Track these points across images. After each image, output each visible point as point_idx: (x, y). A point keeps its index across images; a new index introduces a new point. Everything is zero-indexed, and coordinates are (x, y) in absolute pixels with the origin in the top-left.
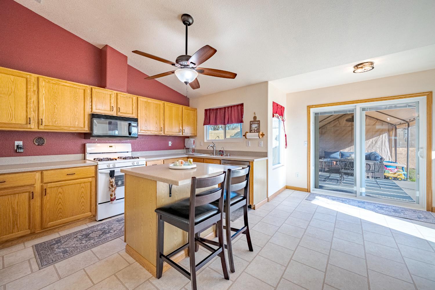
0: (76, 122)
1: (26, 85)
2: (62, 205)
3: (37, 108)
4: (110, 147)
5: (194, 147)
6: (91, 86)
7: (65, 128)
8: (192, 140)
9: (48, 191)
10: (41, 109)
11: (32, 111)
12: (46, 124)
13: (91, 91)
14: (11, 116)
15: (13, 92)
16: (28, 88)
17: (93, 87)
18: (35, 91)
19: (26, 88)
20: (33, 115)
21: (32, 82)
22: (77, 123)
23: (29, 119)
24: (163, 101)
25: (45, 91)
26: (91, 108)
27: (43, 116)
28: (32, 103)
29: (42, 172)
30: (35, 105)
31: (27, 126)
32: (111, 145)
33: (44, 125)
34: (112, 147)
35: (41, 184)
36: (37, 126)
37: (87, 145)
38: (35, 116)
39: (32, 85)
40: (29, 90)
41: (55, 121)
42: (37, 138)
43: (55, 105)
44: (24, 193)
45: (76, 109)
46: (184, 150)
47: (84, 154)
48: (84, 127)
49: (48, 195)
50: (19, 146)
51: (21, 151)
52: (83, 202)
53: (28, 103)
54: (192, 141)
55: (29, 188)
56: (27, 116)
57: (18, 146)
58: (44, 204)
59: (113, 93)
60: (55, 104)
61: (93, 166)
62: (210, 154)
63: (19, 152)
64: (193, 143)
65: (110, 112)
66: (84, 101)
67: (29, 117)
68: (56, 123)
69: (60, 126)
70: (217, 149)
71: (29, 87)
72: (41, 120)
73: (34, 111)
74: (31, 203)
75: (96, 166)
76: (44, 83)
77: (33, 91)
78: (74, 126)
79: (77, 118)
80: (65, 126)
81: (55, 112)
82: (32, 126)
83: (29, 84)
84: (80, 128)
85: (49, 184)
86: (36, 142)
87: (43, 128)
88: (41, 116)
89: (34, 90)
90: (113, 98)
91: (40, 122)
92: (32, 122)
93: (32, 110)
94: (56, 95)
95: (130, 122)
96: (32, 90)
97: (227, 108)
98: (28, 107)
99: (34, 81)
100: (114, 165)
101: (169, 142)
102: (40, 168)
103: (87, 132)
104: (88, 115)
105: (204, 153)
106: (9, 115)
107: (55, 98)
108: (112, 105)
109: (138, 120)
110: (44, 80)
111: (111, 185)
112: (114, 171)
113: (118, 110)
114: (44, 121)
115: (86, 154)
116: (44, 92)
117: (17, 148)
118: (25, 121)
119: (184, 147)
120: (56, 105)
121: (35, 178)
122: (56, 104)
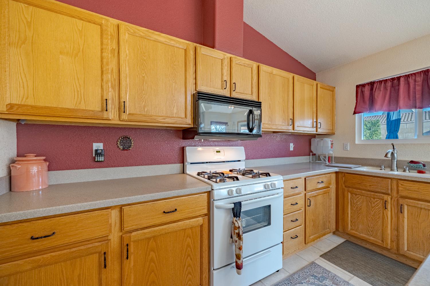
0: (174, 107)
1: (101, 38)
2: (156, 275)
3: (117, 81)
4: (217, 152)
5: (331, 152)
6: (195, 44)
7: (160, 119)
8: (328, 141)
9: (132, 249)
10: (123, 83)
11: (110, 86)
12: (131, 112)
13: (194, 53)
14: (78, 95)
15: (81, 50)
16: (104, 43)
17: (198, 45)
18: (114, 50)
19: (101, 44)
20: (111, 94)
21: (109, 33)
22: (175, 111)
23: (105, 101)
24: (292, 74)
25: (128, 50)
26: (196, 83)
27: (127, 97)
28: (110, 71)
29: (121, 208)
30: (115, 77)
31: (103, 115)
32: (218, 148)
33: (128, 114)
34: (219, 152)
35: (121, 234)
36: (118, 115)
37: (188, 149)
38: (115, 97)
39: (110, 37)
40: (104, 47)
41: (144, 107)
42: (122, 139)
43: (144, 77)
44: (91, 256)
45: (174, 84)
46: (309, 156)
47: (182, 164)
48: (186, 117)
49: (132, 257)
50: (98, 152)
51: (101, 159)
52: (189, 265)
53: (104, 72)
54: (330, 143)
55: (99, 244)
56: (102, 97)
57: (96, 151)
58: (126, 277)
59: (226, 57)
60: (144, 75)
61: (205, 193)
62: (380, 167)
63: (97, 161)
64: (330, 145)
65: (222, 90)
66: (186, 70)
67: (105, 98)
68: (145, 110)
69: (151, 116)
70: (400, 158)
71: (105, 41)
72: (123, 104)
73: (113, 87)
74: (104, 277)
75: (210, 193)
76: (127, 34)
77: (111, 50)
78: (171, 116)
79: (175, 101)
80: (157, 116)
81: (143, 90)
82: (111, 116)
83: (105, 36)
84: (181, 119)
85: (133, 234)
86: (120, 144)
87: (126, 118)
88: (123, 96)
89: (113, 48)
90: (226, 65)
91: (122, 108)
92: (109, 106)
93: (110, 84)
94: (145, 58)
95: (251, 108)
96: (110, 48)
97: (402, 79)
98: (104, 80)
99: (112, 31)
100: (238, 191)
101: (291, 144)
102: (117, 199)
103: (190, 126)
104: (191, 95)
105: (364, 165)
106: (76, 93)
107: (144, 64)
108: (225, 78)
109: (261, 105)
110: (127, 28)
111: (237, 233)
112: (240, 203)
113: (233, 86)
114: (127, 104)
115: (186, 163)
116: (127, 52)
117: (95, 155)
118: (100, 105)
119: (310, 153)
120: (146, 77)
121: (110, 222)
122: (146, 74)
